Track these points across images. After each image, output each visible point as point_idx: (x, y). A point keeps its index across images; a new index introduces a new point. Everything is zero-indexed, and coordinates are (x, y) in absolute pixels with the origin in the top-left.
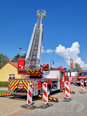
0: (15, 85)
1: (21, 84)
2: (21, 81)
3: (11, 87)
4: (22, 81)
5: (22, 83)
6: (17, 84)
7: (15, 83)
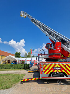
0: (50, 68)
1: (57, 67)
2: (57, 65)
3: (44, 71)
4: (59, 64)
5: (59, 66)
6: (52, 67)
7: (50, 66)
